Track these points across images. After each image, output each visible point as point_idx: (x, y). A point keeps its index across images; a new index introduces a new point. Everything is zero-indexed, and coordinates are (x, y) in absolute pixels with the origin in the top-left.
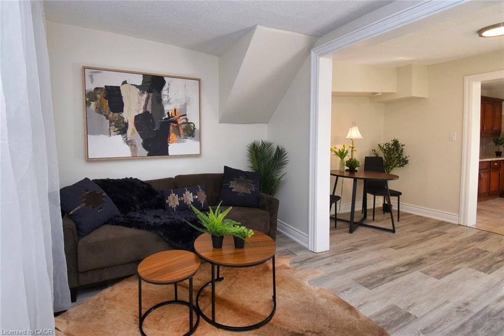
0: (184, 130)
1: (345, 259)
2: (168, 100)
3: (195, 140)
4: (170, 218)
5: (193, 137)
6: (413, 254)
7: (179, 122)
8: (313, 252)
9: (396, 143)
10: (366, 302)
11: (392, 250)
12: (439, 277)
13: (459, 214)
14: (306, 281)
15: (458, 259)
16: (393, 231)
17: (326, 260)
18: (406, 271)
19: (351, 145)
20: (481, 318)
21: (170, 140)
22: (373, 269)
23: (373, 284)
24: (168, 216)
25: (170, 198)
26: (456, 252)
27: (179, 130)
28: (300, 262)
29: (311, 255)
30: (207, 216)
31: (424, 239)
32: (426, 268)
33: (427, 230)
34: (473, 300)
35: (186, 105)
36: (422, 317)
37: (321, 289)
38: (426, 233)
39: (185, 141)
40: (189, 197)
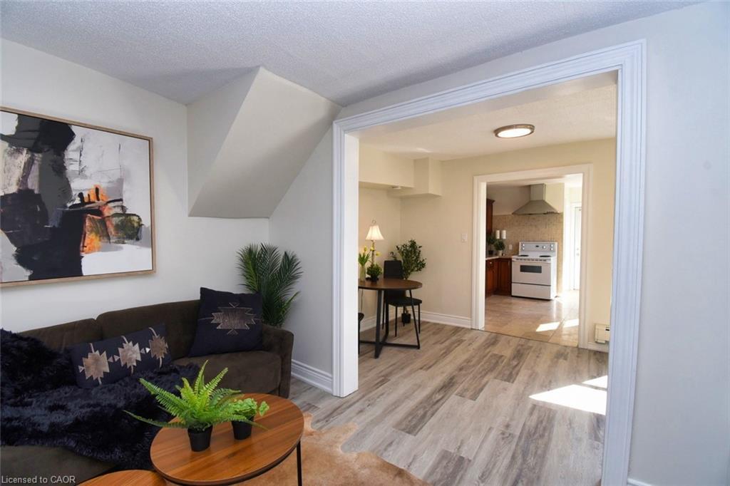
0: (117, 227)
1: (378, 397)
2: (81, 171)
3: (142, 245)
4: (89, 405)
5: (138, 239)
6: (443, 373)
7: (107, 213)
8: (340, 397)
9: (413, 244)
10: (415, 456)
11: (422, 373)
12: (474, 397)
13: (471, 317)
14: (338, 447)
15: (483, 370)
16: (418, 347)
17: (357, 405)
18: (443, 397)
19: (372, 248)
20: (525, 441)
21: (84, 246)
22: (410, 404)
23: (415, 426)
24: (84, 402)
25: (88, 361)
26: (478, 362)
27: (106, 228)
28: (325, 418)
29: (336, 403)
30: (178, 394)
31: (448, 351)
32: (459, 388)
33: (447, 339)
34: (512, 419)
35: (120, 182)
36: (475, 458)
37: (359, 454)
38: (447, 343)
39: (121, 248)
40: (131, 353)
